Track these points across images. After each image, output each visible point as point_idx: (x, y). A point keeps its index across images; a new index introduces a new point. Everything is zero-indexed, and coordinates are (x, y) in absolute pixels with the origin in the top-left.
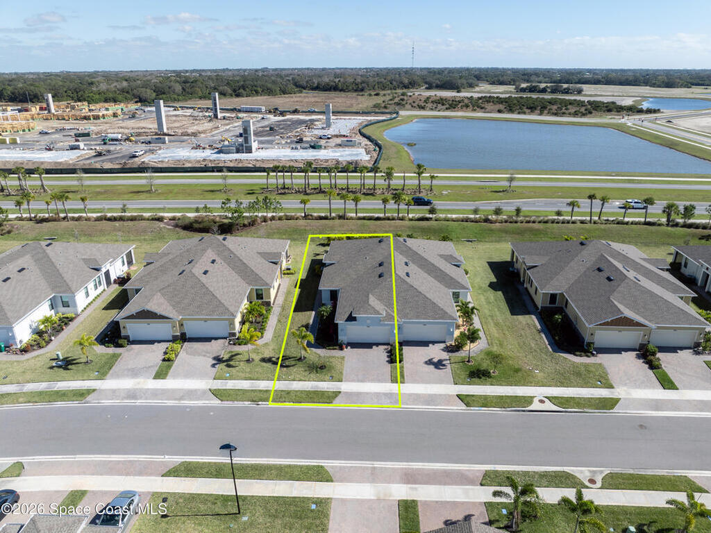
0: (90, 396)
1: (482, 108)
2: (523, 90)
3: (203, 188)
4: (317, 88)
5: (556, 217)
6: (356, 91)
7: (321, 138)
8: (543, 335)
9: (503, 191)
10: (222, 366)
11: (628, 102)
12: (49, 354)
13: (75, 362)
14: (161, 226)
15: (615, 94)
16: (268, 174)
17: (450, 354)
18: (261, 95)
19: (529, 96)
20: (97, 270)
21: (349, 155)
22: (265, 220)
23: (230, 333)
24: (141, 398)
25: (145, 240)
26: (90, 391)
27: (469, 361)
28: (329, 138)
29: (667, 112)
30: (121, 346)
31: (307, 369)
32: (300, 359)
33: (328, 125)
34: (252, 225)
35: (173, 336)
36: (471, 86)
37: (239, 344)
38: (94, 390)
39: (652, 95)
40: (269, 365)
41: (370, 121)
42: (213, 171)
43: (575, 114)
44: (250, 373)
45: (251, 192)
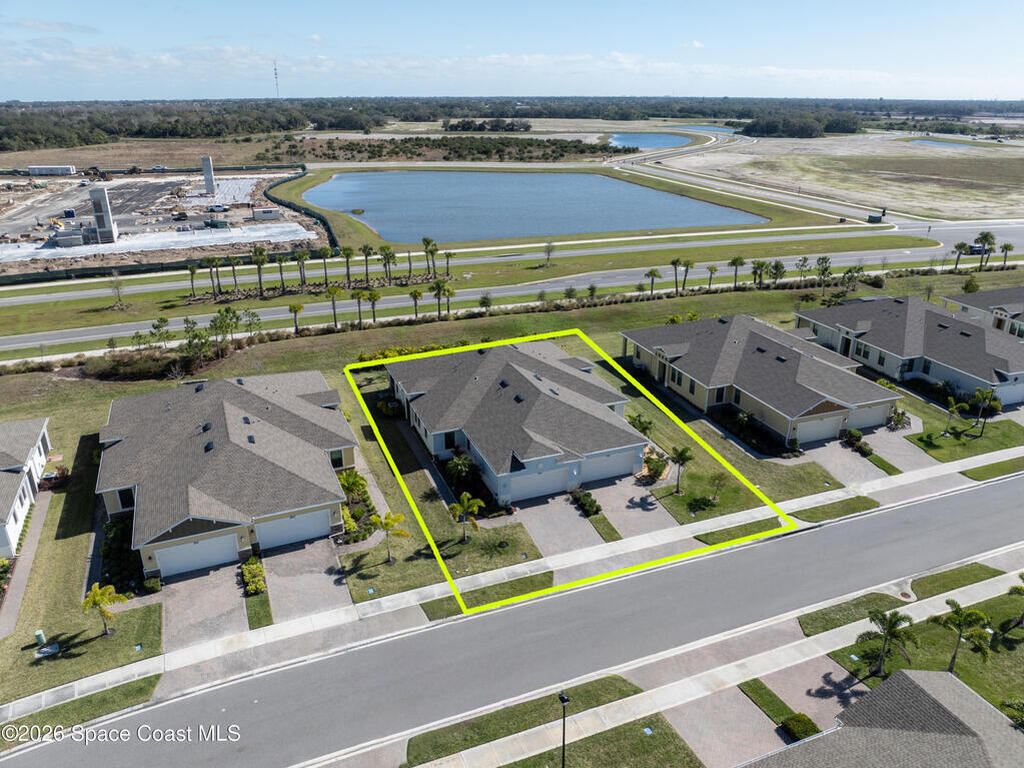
0: (157, 688)
1: (419, 155)
2: (454, 128)
3: (74, 307)
4: (140, 133)
5: (637, 293)
6: (208, 135)
7: (212, 211)
8: (732, 442)
9: (540, 267)
10: (352, 580)
11: (593, 140)
12: (11, 640)
13: (76, 641)
14: (54, 379)
15: (571, 130)
16: (193, 273)
17: (649, 488)
18: (46, 147)
19: (469, 136)
20: (17, 471)
21: (282, 233)
22: (239, 345)
23: (332, 528)
24: (256, 665)
25: (33, 407)
26: (152, 681)
27: (677, 492)
28: (225, 210)
29: (647, 151)
30: (152, 591)
31: (483, 552)
32: (463, 541)
33: (210, 190)
34: (223, 357)
35: (241, 554)
36: (379, 124)
37: (355, 541)
38: (158, 677)
39: (613, 130)
40: (422, 561)
41: (271, 180)
42: (69, 278)
43: (545, 158)
44: (403, 578)
45: (168, 304)
